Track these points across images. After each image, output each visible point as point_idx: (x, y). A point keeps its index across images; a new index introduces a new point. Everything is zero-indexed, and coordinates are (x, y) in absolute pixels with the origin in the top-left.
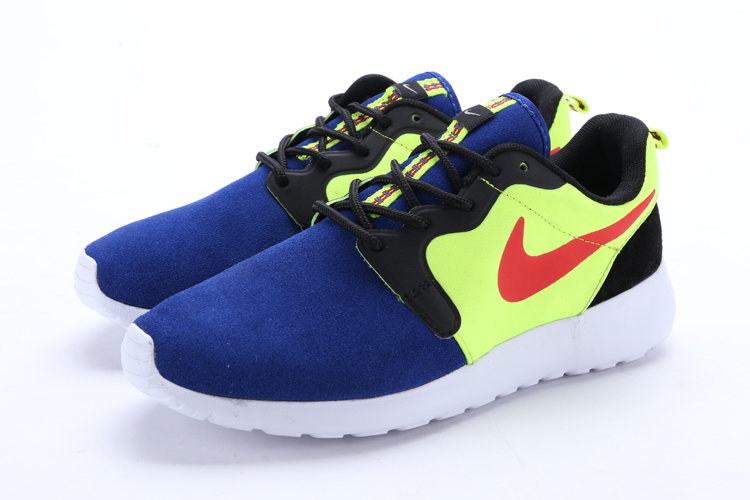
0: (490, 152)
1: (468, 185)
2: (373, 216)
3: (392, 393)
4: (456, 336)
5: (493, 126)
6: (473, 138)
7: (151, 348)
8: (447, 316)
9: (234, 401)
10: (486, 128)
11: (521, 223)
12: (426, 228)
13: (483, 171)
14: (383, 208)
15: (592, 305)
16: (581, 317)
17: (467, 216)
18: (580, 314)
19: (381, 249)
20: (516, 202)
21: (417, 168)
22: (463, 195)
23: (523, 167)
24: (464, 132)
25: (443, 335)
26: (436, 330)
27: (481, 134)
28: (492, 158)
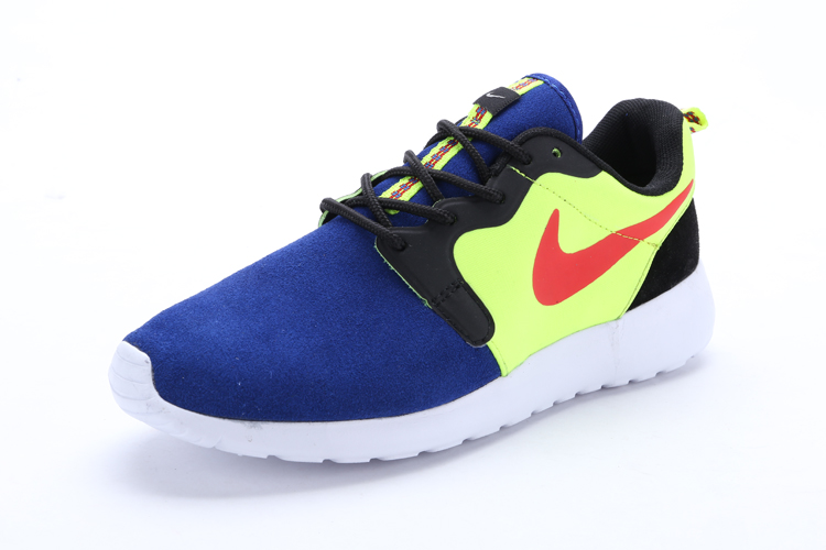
0: (519, 138)
1: (496, 174)
2: (392, 212)
3: (423, 409)
4: (489, 344)
5: (520, 109)
6: (499, 122)
7: (149, 367)
8: (479, 322)
9: (247, 423)
10: (512, 111)
11: (555, 216)
12: (452, 224)
13: (514, 159)
14: (402, 203)
15: (631, 308)
16: (620, 322)
17: (498, 209)
18: (618, 318)
19: (403, 249)
20: (550, 192)
21: (437, 158)
22: (492, 185)
23: (555, 154)
24: (488, 117)
25: (475, 343)
26: (468, 337)
27: (508, 117)
28: (521, 143)
